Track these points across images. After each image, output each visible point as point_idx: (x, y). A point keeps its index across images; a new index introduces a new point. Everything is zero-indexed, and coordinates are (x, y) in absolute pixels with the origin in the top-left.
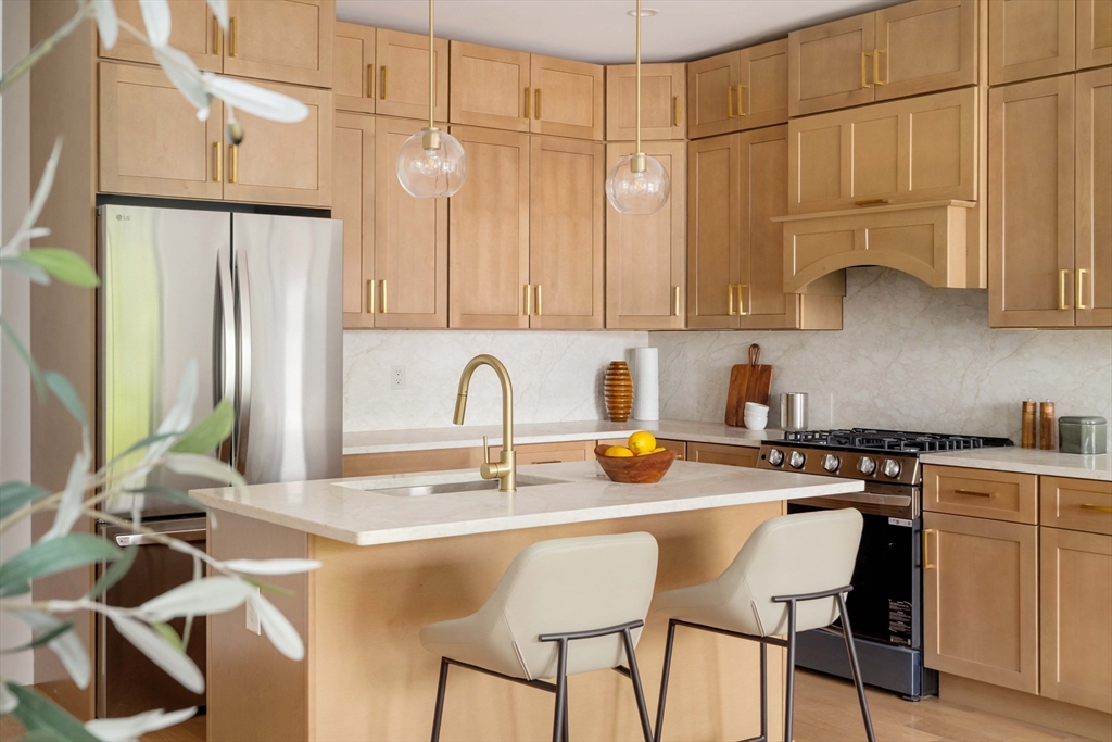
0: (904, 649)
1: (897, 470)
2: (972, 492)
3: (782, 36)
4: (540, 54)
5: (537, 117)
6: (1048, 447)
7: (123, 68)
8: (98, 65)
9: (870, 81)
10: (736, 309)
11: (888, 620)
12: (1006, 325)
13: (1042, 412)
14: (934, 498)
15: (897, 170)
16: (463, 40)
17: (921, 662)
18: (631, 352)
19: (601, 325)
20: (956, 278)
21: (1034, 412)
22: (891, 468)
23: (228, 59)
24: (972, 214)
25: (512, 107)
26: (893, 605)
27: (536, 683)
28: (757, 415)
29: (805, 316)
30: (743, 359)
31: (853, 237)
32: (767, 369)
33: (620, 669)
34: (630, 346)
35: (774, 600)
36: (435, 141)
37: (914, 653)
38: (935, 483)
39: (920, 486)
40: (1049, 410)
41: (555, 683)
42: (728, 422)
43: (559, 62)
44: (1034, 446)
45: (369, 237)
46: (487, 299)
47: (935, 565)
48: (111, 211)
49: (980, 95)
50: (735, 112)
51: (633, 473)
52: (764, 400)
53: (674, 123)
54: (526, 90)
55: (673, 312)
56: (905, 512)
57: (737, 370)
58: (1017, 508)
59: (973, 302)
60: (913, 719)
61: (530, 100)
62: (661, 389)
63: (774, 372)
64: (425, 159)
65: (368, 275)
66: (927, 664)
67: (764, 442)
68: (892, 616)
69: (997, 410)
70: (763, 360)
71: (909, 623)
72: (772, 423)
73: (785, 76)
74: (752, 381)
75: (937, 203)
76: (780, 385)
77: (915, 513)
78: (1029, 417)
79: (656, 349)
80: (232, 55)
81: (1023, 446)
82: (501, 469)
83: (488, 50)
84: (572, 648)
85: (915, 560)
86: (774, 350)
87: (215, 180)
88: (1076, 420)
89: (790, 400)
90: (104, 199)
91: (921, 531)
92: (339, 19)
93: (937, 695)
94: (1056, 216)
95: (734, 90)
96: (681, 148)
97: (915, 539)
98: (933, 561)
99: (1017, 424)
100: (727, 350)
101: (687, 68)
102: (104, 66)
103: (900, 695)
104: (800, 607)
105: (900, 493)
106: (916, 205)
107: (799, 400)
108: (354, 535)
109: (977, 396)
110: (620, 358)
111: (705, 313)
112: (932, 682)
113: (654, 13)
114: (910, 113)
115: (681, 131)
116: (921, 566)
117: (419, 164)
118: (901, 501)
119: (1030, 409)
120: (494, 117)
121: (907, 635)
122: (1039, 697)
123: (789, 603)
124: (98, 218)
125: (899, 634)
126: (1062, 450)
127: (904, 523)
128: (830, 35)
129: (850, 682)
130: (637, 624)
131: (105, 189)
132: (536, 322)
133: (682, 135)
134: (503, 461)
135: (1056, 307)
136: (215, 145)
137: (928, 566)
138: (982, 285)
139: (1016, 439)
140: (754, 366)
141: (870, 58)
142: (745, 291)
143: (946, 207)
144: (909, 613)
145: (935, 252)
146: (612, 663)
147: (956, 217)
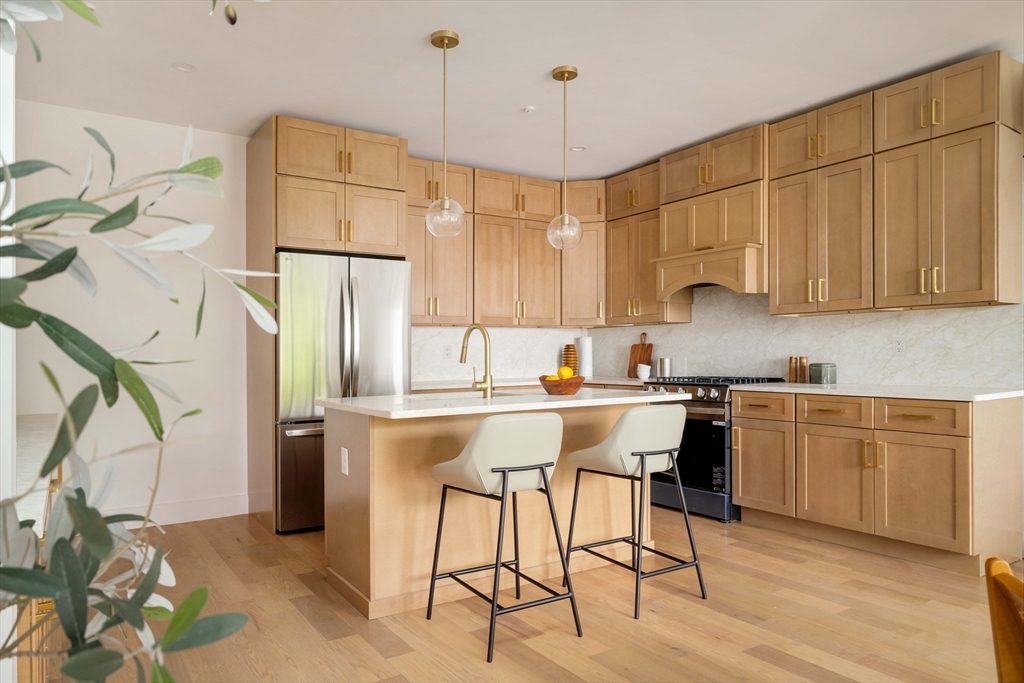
0: (721, 494)
1: (717, 394)
2: (758, 405)
3: (656, 161)
4: (524, 176)
5: (523, 210)
6: (804, 382)
7: (290, 179)
8: (276, 178)
9: (704, 181)
10: (632, 312)
11: (712, 478)
12: (779, 313)
13: (801, 362)
14: (737, 410)
15: (718, 229)
16: (481, 168)
17: (731, 501)
18: (578, 340)
19: (559, 323)
20: (751, 287)
21: (796, 363)
22: (714, 393)
23: (348, 175)
24: (760, 251)
25: (509, 204)
26: (715, 470)
27: (492, 496)
28: (644, 372)
29: (670, 315)
30: (637, 341)
31: (694, 267)
32: (650, 346)
33: (541, 490)
34: (577, 337)
35: (633, 454)
36: (447, 205)
37: (726, 496)
38: (738, 400)
39: (730, 403)
40: (804, 361)
41: (500, 495)
42: (629, 376)
43: (535, 180)
44: (796, 382)
45: (429, 275)
46: (496, 310)
47: (738, 447)
48: (283, 255)
49: (764, 185)
50: (631, 204)
51: (559, 389)
52: (649, 362)
53: (599, 212)
54: (517, 195)
55: (598, 316)
56: (721, 418)
57: (634, 347)
58: (783, 413)
59: (761, 300)
60: (726, 532)
61: (519, 202)
62: (594, 360)
63: (654, 348)
64: (441, 215)
65: (429, 295)
66: (734, 502)
67: (645, 383)
68: (715, 476)
69: (776, 362)
70: (648, 342)
71: (724, 480)
72: (652, 374)
73: (658, 181)
74: (643, 353)
75: (739, 246)
76: (656, 355)
77: (727, 418)
78: (794, 365)
79: (590, 338)
80: (350, 172)
81: (790, 382)
82: (483, 386)
83: (496, 174)
84: (511, 476)
85: (727, 444)
86: (654, 335)
87: (340, 240)
88: (819, 366)
89: (662, 361)
90: (279, 250)
91: (730, 428)
92: (410, 156)
93: (740, 519)
94: (807, 250)
95: (631, 192)
96: (603, 226)
97: (727, 432)
98: (737, 444)
99: (787, 369)
100: (628, 337)
101: (606, 182)
102: (279, 178)
103: (719, 520)
104: (648, 459)
105: (719, 407)
106: (729, 247)
107: (667, 362)
108: (389, 413)
109: (765, 355)
110: (571, 343)
111: (616, 317)
112: (737, 512)
113: (584, 148)
114: (725, 198)
115: (602, 217)
116: (730, 448)
117: (439, 218)
118: (718, 411)
119: (794, 361)
120: (500, 210)
121: (722, 486)
122: (796, 519)
123: (642, 456)
124: (276, 259)
125: (718, 485)
126: (811, 382)
127: (721, 424)
128: (682, 158)
129: (680, 510)
130: (551, 464)
131: (280, 244)
132: (523, 322)
133: (603, 219)
134: (485, 381)
135: (807, 301)
136: (340, 221)
137: (734, 447)
138: (766, 291)
139: (786, 379)
140: (643, 345)
141: (703, 169)
142: (637, 303)
143: (744, 248)
144: (724, 474)
145: (738, 273)
146: (536, 486)
147: (750, 255)
